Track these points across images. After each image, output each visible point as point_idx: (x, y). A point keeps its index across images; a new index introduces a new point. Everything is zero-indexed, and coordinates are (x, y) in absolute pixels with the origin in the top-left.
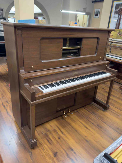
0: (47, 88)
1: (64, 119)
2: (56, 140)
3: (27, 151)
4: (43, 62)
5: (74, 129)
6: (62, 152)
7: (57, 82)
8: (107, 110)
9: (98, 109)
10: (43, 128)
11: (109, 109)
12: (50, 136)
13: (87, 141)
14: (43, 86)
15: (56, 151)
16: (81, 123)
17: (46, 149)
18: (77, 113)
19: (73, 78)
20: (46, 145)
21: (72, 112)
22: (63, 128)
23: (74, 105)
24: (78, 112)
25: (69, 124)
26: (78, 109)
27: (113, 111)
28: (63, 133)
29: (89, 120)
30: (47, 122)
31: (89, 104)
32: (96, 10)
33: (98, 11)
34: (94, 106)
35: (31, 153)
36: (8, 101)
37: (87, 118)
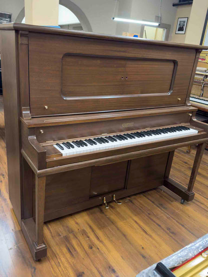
0: (70, 148)
1: (103, 213)
2: (85, 250)
3: (27, 265)
4: (66, 100)
5: (121, 231)
6: (92, 273)
7: (92, 138)
8: (189, 202)
9: (172, 199)
10: (63, 226)
11: (193, 200)
12: (74, 242)
13: (144, 257)
14: (63, 143)
15: (81, 270)
16: (136, 222)
17: (63, 264)
18: (130, 204)
19: (122, 134)
20: (64, 258)
21: (121, 201)
22: (100, 229)
23: (125, 188)
24: (131, 201)
25: (113, 223)
26: (133, 197)
27: (202, 206)
28: (98, 238)
29: (152, 218)
30: (71, 215)
31: (154, 189)
32: (180, 20)
33: (184, 22)
34: (165, 194)
35: (35, 269)
36: (4, 174)
37: (149, 214)
